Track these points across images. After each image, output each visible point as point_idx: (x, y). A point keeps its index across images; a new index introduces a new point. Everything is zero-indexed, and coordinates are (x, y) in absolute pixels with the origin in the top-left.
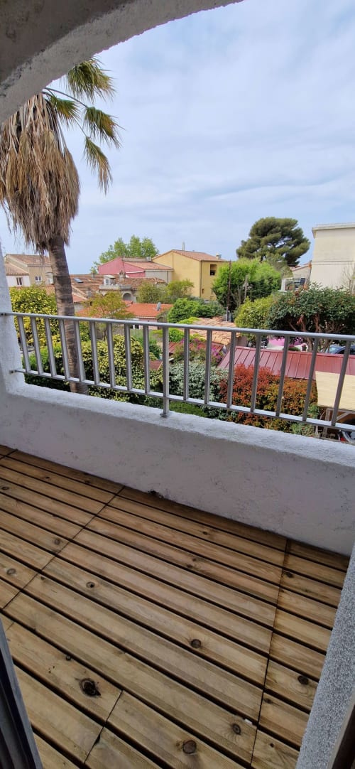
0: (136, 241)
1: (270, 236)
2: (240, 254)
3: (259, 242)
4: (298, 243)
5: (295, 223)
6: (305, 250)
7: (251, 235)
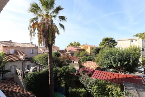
0: (75, 43)
1: (107, 41)
2: (100, 45)
3: (104, 43)
4: (114, 43)
5: (113, 38)
6: (116, 45)
7: (102, 41)
